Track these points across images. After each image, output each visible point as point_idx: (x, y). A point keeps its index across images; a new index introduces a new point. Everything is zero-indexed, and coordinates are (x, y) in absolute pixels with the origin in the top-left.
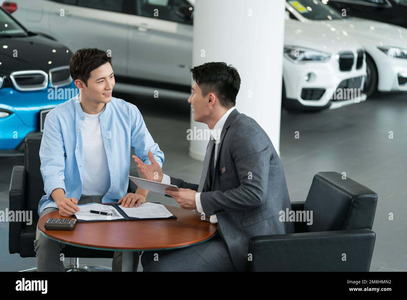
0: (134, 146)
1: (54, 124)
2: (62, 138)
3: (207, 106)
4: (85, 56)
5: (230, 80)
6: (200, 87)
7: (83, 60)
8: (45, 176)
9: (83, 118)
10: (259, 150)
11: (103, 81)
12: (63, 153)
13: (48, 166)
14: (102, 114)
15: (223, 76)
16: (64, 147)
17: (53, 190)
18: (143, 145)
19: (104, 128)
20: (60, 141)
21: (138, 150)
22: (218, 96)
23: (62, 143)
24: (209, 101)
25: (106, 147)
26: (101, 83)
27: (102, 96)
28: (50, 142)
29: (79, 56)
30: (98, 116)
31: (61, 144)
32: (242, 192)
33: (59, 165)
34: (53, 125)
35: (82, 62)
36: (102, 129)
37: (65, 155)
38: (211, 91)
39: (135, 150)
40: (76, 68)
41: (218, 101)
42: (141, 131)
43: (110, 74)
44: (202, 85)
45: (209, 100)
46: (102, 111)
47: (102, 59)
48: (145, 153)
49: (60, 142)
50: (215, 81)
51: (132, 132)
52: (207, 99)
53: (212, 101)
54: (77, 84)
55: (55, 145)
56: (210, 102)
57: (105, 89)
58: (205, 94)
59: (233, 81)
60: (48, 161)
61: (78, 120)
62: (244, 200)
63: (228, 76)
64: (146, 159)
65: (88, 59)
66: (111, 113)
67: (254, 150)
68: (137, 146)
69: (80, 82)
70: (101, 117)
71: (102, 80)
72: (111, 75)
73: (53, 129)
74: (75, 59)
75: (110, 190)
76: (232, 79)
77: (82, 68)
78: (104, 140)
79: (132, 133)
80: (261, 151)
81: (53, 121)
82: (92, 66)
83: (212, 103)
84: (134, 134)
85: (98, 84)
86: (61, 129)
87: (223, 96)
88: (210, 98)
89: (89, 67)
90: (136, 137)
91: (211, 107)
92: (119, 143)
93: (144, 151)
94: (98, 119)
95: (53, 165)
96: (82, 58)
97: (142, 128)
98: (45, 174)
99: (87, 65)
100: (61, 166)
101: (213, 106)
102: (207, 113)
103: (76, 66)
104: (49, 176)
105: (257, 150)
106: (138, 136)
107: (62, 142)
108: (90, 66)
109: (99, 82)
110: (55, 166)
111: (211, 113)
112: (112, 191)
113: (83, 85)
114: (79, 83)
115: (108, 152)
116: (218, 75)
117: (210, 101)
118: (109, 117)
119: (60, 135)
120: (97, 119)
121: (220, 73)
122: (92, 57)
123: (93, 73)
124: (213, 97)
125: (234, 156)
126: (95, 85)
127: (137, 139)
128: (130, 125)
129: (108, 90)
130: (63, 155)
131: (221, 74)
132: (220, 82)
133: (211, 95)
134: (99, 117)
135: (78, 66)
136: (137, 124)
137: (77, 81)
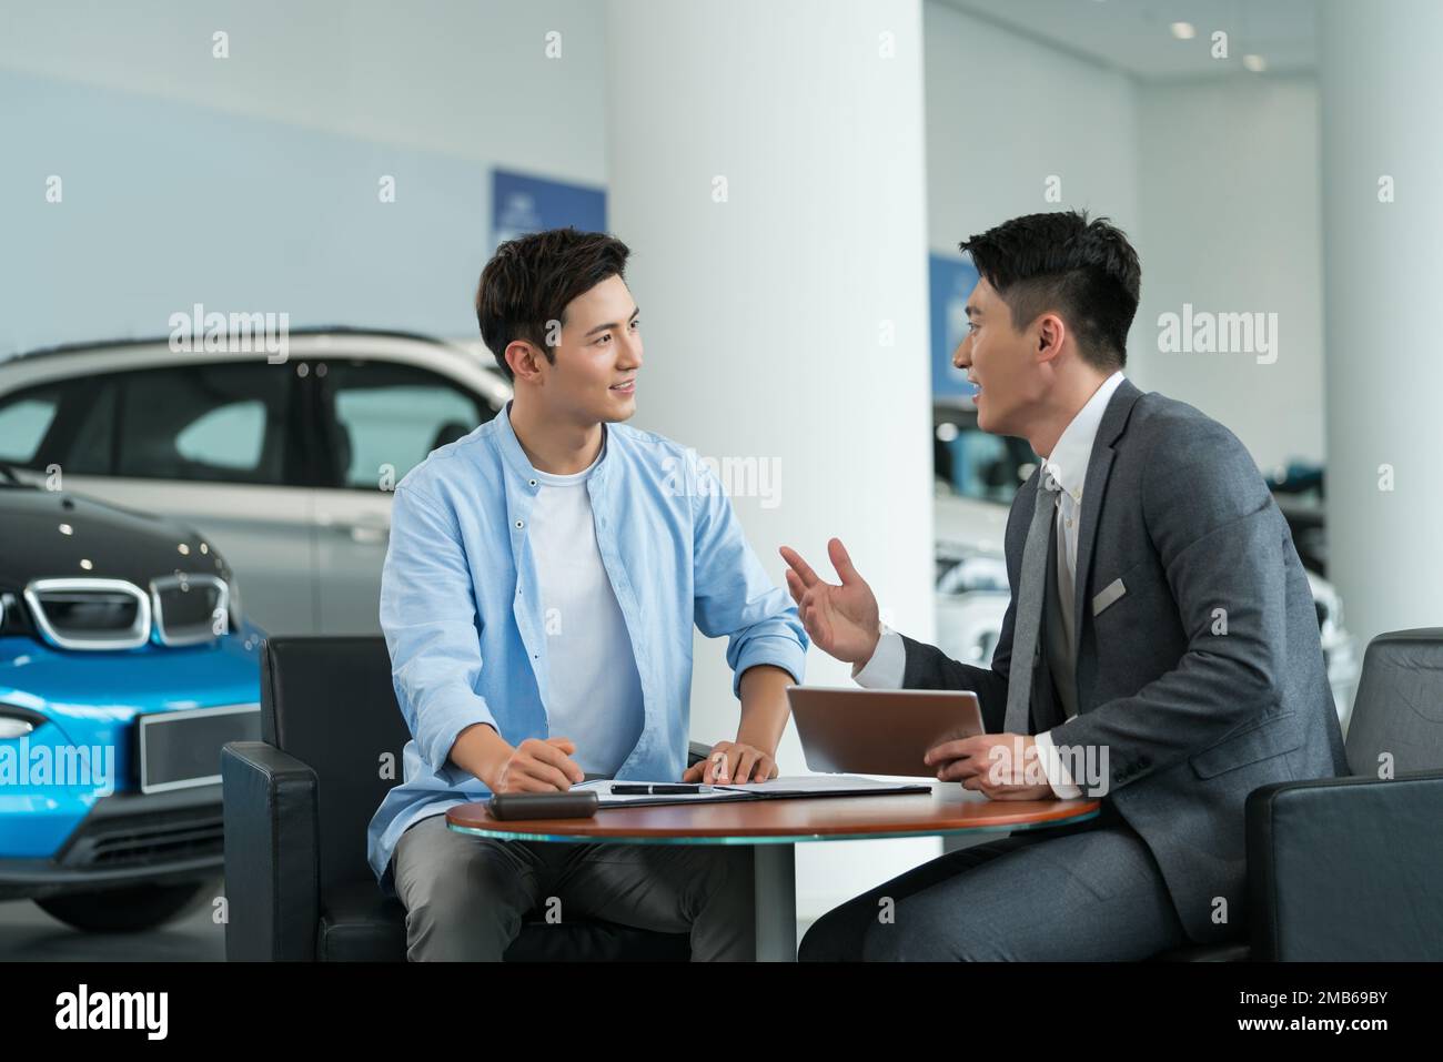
0: (705, 592)
1: (428, 510)
2: (462, 558)
3: (1034, 364)
4: (540, 253)
5: (1112, 264)
6: (1003, 299)
7: (536, 265)
8: (419, 692)
9: (531, 489)
10: (1248, 508)
11: (609, 336)
12: (472, 612)
13: (425, 656)
14: (596, 472)
15: (1088, 250)
16: (473, 593)
17: (457, 732)
18: (739, 585)
19: (604, 521)
20: (458, 571)
21: (721, 608)
22: (1072, 326)
23: (466, 576)
24: (1039, 343)
25: (617, 589)
26: (602, 343)
27: (609, 393)
28: (419, 574)
29: (515, 257)
30: (581, 481)
31: (462, 581)
32: (1196, 671)
33: (460, 654)
34: (429, 515)
35: (530, 273)
36: (599, 524)
37: (479, 622)
38: (1048, 308)
39: (709, 608)
40: (514, 300)
41: (1072, 342)
42: (726, 538)
43: (631, 314)
44: (1015, 291)
45: (1042, 340)
46: (597, 461)
47: (603, 256)
48: (749, 613)
49: (458, 574)
50: (1061, 269)
51: (697, 539)
52: (1033, 338)
53: (1053, 342)
54: (513, 358)
55: (442, 585)
56: (1047, 348)
57: (618, 368)
58: (1022, 321)
59: (1122, 268)
60: (420, 641)
61: (515, 494)
62: (1213, 695)
63: (1103, 250)
64: (750, 636)
65: (552, 260)
66: (622, 469)
67: (1231, 505)
68: (717, 593)
69: (525, 349)
70: (591, 484)
71: (607, 332)
72: (633, 317)
73: (427, 527)
74: (502, 270)
75: (642, 744)
76: (1117, 260)
77: (537, 296)
78: (607, 565)
79: (698, 545)
80: (1256, 511)
81: (428, 504)
82: (571, 282)
83: (1053, 348)
84: (703, 549)
85: (593, 348)
86: (459, 529)
87: (1090, 323)
88: (1045, 332)
89: (564, 287)
90: (712, 556)
91: (1046, 367)
92: (658, 577)
93: (745, 605)
94: (582, 489)
95: (443, 653)
96: (530, 262)
97: (729, 528)
98: (421, 683)
99: (556, 281)
100: (471, 656)
101: (1055, 361)
102: (1033, 393)
103: (509, 291)
104: (435, 689)
105: (1242, 507)
106: (717, 556)
107: (466, 573)
108: (566, 283)
109: (597, 341)
110: (450, 655)
111: (1048, 390)
112: (648, 750)
113: (536, 361)
114: (520, 355)
115: (626, 603)
116: (1069, 248)
117: (1044, 344)
118: (615, 488)
119: (456, 548)
120: (577, 494)
121: (1075, 242)
122: (566, 252)
123: (573, 308)
124: (1057, 327)
125: (1157, 533)
126: (584, 351)
127: (713, 566)
128: (691, 514)
129: (627, 369)
130: (472, 620)
131: (1081, 243)
132: (1074, 274)
133: (1047, 322)
134: (586, 482)
135: (518, 292)
136: (712, 511)
137: (516, 347)
